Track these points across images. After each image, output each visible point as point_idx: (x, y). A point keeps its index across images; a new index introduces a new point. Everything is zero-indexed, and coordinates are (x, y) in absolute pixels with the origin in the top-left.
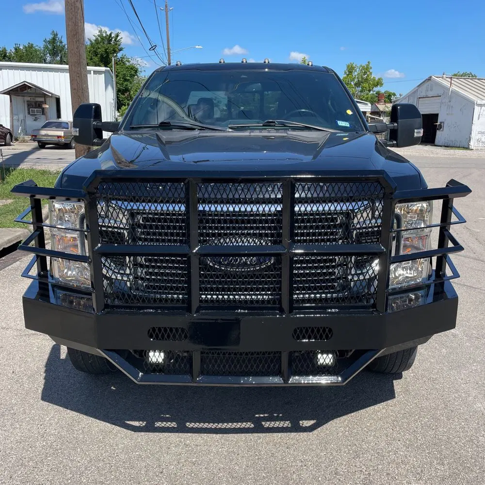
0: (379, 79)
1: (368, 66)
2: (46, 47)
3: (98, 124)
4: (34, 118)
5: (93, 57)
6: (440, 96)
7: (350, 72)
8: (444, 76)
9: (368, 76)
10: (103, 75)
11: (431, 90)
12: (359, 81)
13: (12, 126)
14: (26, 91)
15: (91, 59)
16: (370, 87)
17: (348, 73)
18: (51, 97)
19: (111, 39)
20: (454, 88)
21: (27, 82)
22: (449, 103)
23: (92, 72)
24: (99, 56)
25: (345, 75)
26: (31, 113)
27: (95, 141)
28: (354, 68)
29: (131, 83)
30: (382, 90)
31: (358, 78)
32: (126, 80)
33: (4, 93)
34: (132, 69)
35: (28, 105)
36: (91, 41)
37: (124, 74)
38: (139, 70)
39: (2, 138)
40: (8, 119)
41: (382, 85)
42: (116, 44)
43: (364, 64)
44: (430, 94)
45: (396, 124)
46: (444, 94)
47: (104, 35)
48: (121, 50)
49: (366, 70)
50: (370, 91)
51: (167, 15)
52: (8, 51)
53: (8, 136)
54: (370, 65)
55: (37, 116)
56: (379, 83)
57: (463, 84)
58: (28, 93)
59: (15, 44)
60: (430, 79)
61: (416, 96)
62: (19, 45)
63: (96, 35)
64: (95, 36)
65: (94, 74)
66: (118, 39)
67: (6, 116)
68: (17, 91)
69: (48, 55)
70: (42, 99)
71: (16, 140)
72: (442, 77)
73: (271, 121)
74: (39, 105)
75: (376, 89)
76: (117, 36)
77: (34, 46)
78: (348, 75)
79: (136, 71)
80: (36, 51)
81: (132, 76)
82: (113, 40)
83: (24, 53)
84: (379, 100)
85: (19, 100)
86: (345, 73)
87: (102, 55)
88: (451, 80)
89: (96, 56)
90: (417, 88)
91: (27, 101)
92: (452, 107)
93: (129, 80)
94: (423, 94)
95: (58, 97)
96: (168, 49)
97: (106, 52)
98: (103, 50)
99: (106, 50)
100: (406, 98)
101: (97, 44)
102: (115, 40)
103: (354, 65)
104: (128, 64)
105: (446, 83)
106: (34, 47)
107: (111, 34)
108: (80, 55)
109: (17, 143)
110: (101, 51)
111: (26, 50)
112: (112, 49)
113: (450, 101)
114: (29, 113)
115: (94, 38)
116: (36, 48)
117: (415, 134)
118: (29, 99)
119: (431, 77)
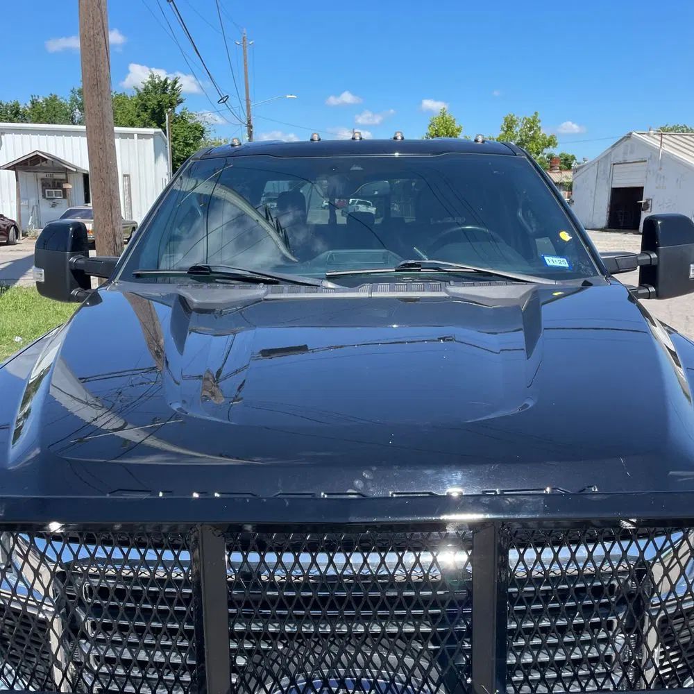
0: (552, 137)
1: (535, 118)
2: (74, 100)
3: (79, 261)
4: (51, 203)
5: (141, 113)
6: (646, 161)
7: (510, 128)
8: (652, 132)
9: (535, 132)
10: (152, 139)
11: (632, 152)
12: (522, 139)
13: (19, 215)
14: (39, 165)
15: (138, 116)
16: (538, 149)
17: (506, 129)
18: (76, 172)
19: (167, 87)
20: (666, 148)
21: (41, 152)
22: (659, 172)
23: (136, 136)
24: (150, 110)
25: (503, 132)
26: (47, 197)
27: (74, 292)
28: (515, 121)
29: (195, 149)
30: (556, 152)
31: (520, 136)
32: (187, 145)
33: (8, 169)
34: (196, 128)
35: (43, 185)
36: (138, 91)
37: (186, 137)
38: (207, 130)
39: (2, 234)
40: (14, 205)
41: (555, 145)
42: (174, 94)
43: (530, 116)
44: (630, 158)
45: (654, 256)
46: (651, 158)
47: (157, 82)
48: (180, 102)
49: (532, 124)
50: (538, 153)
51: (245, 51)
52: (22, 106)
53: (12, 231)
54: (538, 118)
55: (56, 201)
56: (551, 143)
57: (678, 142)
58: (42, 168)
59: (32, 96)
60: (629, 136)
61: (609, 162)
62: (38, 97)
63: (146, 82)
64: (143, 83)
65: (138, 138)
66: (176, 87)
67: (11, 202)
68: (26, 164)
69: (77, 111)
70: (63, 176)
71: (25, 235)
72: (648, 134)
73: (413, 262)
74: (58, 185)
75: (547, 151)
76: (175, 82)
77: (58, 98)
78: (506, 132)
79: (202, 132)
80: (61, 105)
81: (196, 139)
82: (170, 88)
83: (43, 108)
84: (551, 167)
85: (29, 177)
86: (502, 129)
87: (153, 110)
88: (662, 137)
89: (146, 111)
90: (610, 150)
91: (42, 179)
92: (664, 177)
93: (192, 144)
94: (620, 159)
95: (86, 172)
96: (248, 100)
97: (159, 105)
98: (155, 102)
99: (159, 102)
100: (593, 165)
101: (147, 94)
102: (173, 89)
103: (515, 118)
104: (191, 122)
105: (653, 141)
106: (58, 100)
107: (166, 81)
108: (104, 116)
109: (26, 239)
110: (152, 103)
111: (46, 104)
112: (167, 101)
113: (661, 169)
114: (44, 196)
115: (143, 86)
116: (61, 100)
117: (691, 273)
118: (42, 175)
119: (631, 134)
